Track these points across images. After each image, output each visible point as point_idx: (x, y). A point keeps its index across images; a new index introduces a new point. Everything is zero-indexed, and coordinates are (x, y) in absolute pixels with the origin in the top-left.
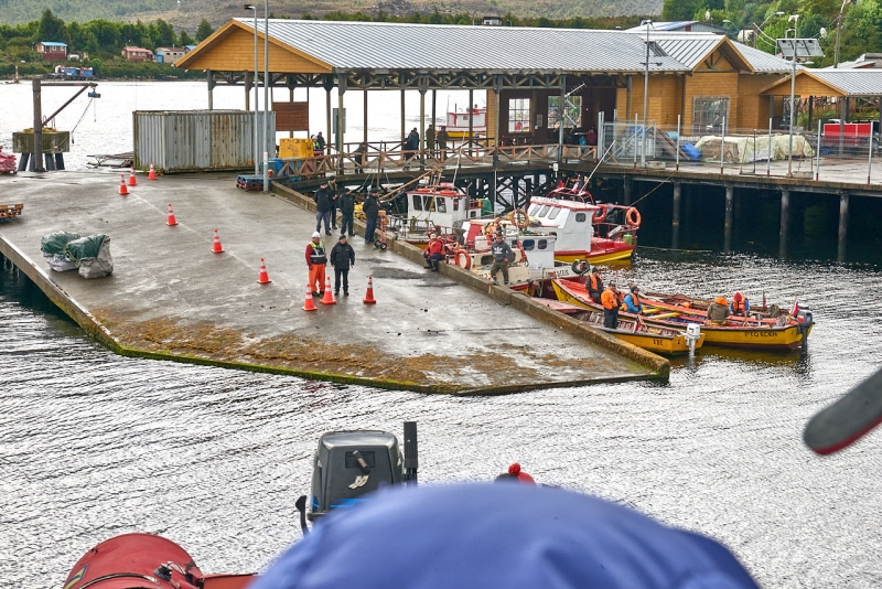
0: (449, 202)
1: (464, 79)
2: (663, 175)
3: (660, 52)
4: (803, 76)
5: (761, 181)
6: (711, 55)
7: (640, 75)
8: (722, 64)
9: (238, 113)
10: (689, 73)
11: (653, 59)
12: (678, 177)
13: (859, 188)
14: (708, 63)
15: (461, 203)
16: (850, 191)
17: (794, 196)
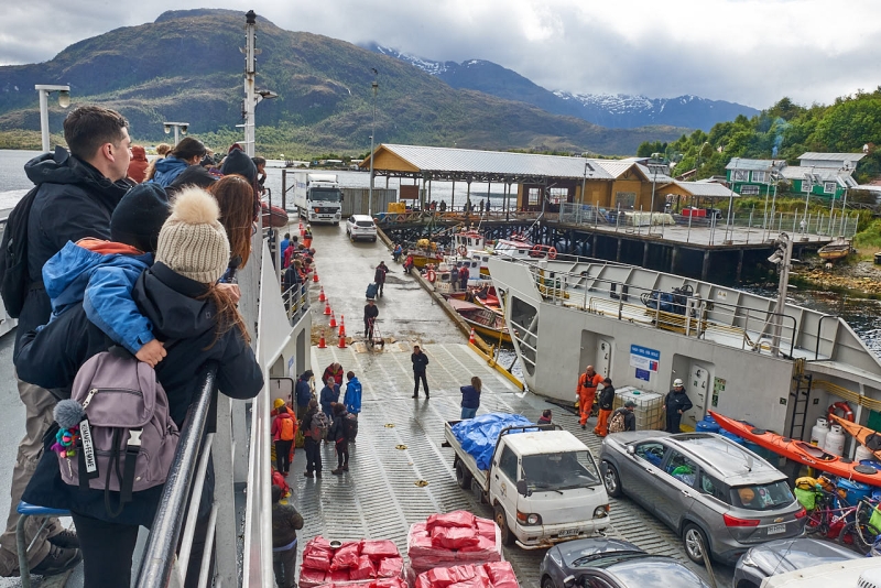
0: (474, 241)
1: (507, 179)
2: (591, 231)
3: (592, 169)
4: (673, 184)
5: (635, 237)
6: (627, 171)
7: (581, 180)
8: (633, 177)
9: (382, 189)
10: (614, 180)
11: (588, 172)
12: (596, 232)
13: (683, 244)
14: (625, 175)
15: (481, 242)
16: (678, 245)
17: (650, 246)
